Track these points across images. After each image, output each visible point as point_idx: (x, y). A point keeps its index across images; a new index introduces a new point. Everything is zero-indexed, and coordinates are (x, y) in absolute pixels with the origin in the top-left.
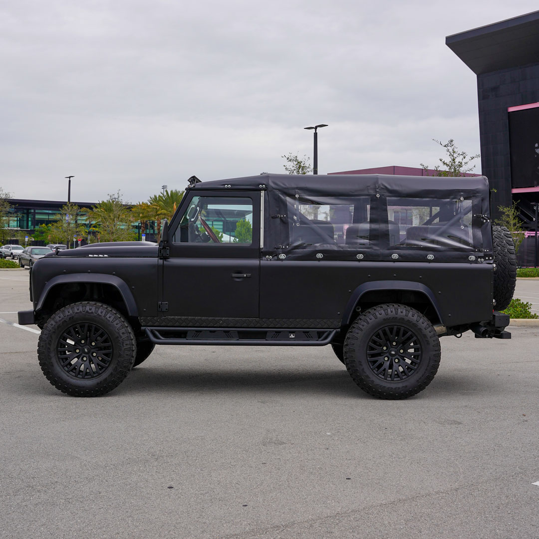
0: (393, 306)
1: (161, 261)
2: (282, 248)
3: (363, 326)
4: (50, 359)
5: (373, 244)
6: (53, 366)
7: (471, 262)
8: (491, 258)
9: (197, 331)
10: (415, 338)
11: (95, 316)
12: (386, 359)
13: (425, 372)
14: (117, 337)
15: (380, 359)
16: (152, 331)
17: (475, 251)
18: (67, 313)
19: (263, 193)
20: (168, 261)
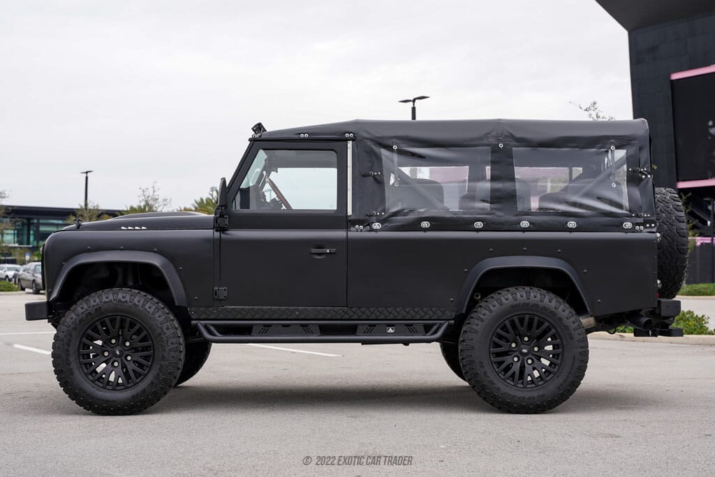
0: (524, 289)
1: (217, 234)
2: (377, 215)
3: (484, 315)
4: (69, 364)
5: (495, 209)
6: (72, 374)
7: (627, 231)
8: (653, 225)
9: (265, 325)
10: (553, 331)
11: (130, 307)
12: (516, 359)
13: (568, 376)
14: (160, 334)
15: (508, 360)
16: (206, 327)
17: (632, 217)
18: (92, 303)
19: (350, 144)
20: (227, 234)
